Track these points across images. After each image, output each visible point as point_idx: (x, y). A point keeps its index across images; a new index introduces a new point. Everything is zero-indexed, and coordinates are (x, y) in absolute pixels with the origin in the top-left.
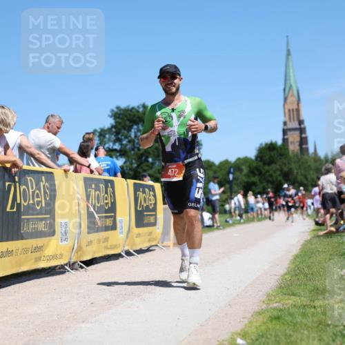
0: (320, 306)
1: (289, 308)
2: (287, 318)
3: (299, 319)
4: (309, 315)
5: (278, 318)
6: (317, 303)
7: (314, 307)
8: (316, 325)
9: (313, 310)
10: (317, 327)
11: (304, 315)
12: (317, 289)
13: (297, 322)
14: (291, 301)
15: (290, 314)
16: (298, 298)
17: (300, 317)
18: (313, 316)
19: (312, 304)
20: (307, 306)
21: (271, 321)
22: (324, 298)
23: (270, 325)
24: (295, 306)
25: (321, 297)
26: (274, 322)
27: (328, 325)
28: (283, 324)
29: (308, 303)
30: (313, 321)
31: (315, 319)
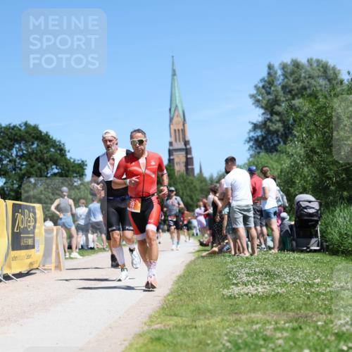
0: (202, 326)
1: (170, 329)
2: (167, 339)
3: (180, 339)
4: (190, 335)
5: (158, 339)
6: (198, 323)
7: (196, 327)
8: (195, 345)
9: (194, 330)
10: (197, 347)
11: (185, 335)
12: (199, 309)
13: (177, 343)
14: (172, 322)
15: (171, 335)
16: (179, 318)
17: (181, 337)
18: (193, 336)
19: (194, 324)
20: (189, 326)
21: (152, 342)
22: (205, 318)
23: (151, 347)
24: (176, 326)
25: (202, 317)
26: (154, 343)
27: (208, 345)
28: (163, 344)
29: (190, 323)
30: (193, 341)
31: (196, 339)
